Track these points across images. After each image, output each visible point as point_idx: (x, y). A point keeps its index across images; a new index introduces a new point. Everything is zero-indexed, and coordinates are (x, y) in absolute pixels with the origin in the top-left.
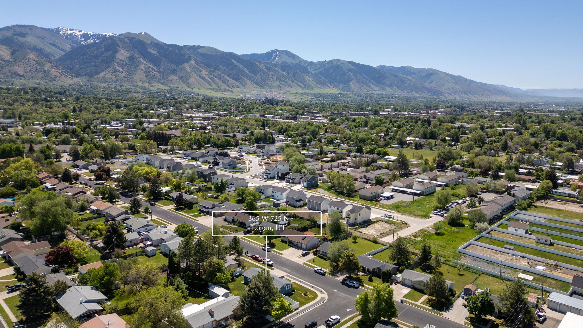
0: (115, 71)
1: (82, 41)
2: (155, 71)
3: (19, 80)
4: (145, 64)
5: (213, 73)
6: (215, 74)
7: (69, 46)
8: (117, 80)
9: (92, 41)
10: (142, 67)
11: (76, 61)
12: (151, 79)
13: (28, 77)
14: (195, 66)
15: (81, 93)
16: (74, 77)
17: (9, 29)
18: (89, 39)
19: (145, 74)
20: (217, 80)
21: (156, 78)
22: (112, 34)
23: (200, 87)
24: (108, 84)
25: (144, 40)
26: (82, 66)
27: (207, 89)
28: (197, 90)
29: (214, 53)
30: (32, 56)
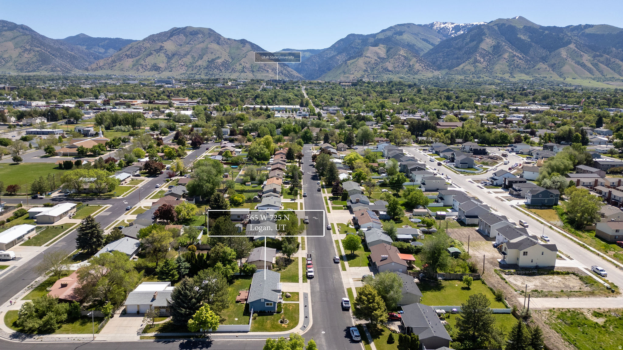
0: (476, 61)
1: (452, 34)
2: (520, 59)
3: (388, 75)
4: (510, 52)
5: (599, 58)
6: (602, 59)
7: (439, 40)
8: (475, 71)
9: (462, 32)
10: (506, 56)
11: (441, 54)
12: (513, 68)
13: (395, 72)
14: (574, 50)
15: (435, 86)
16: (435, 70)
17: (391, 29)
18: (459, 31)
19: (508, 64)
20: (602, 66)
21: (520, 68)
22: (484, 23)
23: (576, 76)
24: (465, 76)
25: (516, 25)
26: (445, 59)
27: (587, 78)
28: (571, 79)
29: (607, 33)
30: (402, 52)
